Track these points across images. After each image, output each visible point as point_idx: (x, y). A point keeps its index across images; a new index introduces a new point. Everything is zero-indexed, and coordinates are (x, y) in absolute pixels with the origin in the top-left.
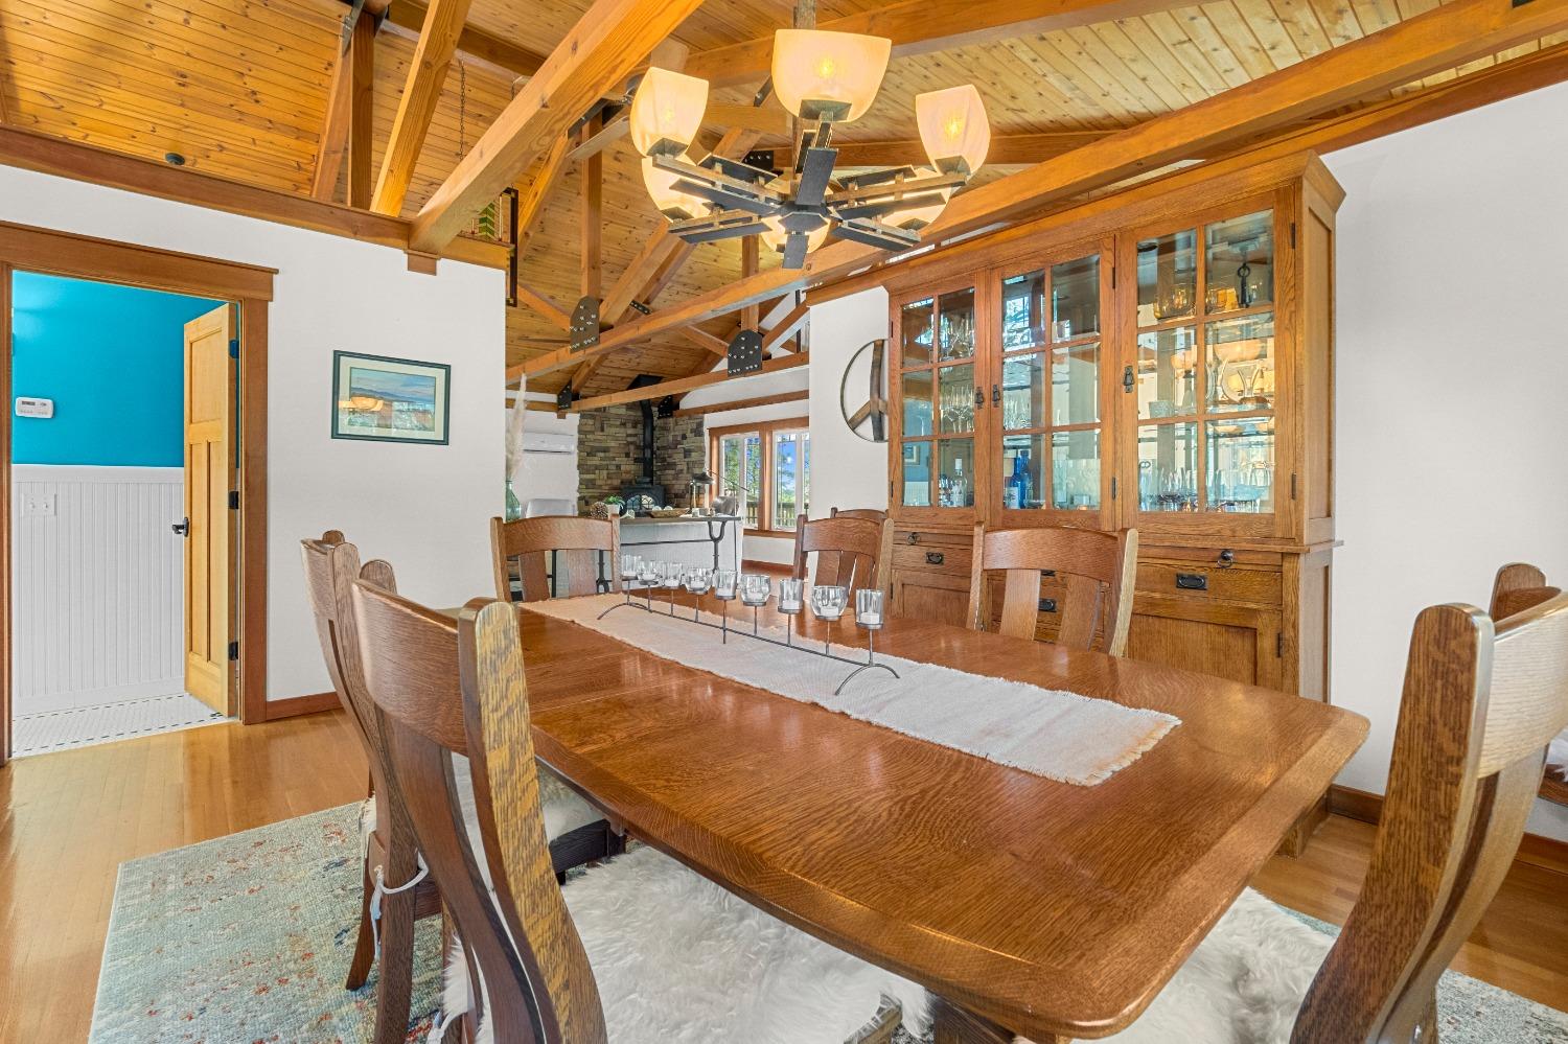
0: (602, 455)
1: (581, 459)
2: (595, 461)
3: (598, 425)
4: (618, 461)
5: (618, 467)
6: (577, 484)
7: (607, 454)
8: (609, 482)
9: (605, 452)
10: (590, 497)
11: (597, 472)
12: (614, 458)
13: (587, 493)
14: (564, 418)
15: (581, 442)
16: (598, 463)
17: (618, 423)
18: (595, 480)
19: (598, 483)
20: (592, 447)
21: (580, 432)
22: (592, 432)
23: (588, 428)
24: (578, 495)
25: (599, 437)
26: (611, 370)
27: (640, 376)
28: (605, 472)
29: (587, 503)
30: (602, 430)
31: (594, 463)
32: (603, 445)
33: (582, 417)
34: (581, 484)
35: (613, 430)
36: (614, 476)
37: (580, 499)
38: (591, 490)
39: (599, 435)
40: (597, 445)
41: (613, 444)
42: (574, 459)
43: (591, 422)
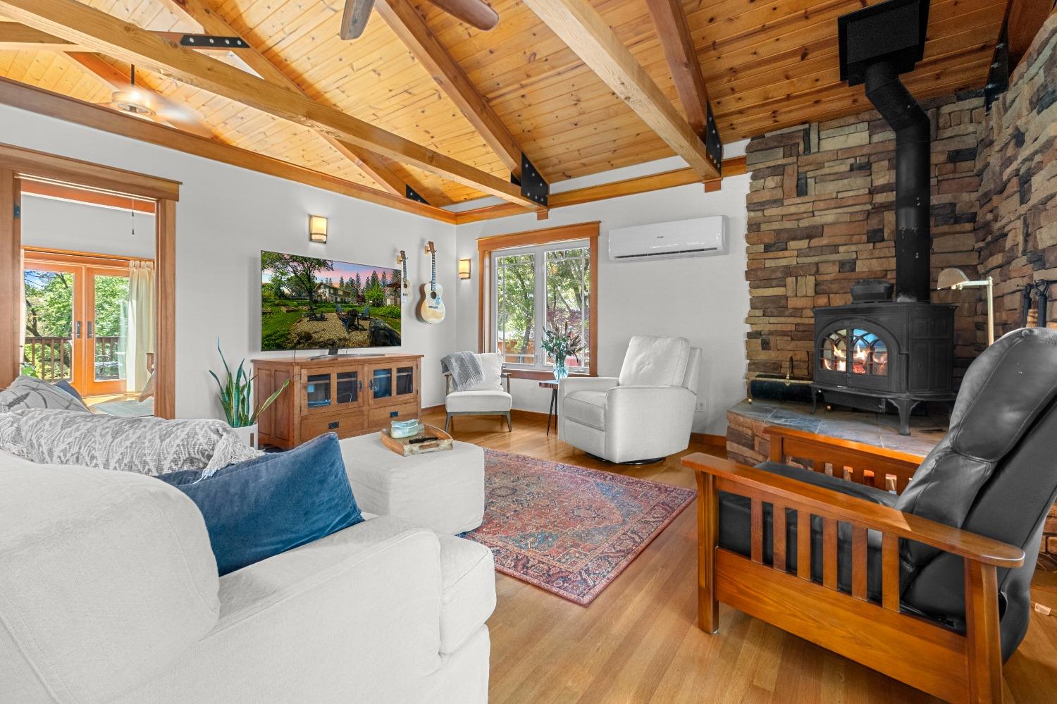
0: (803, 244)
1: (752, 258)
2: (787, 259)
3: (790, 182)
4: (845, 253)
5: (848, 266)
6: (746, 308)
7: (815, 242)
8: (822, 301)
9: (810, 237)
10: (771, 333)
11: (790, 280)
12: (834, 248)
13: (765, 325)
14: (719, 188)
15: (753, 227)
16: (794, 262)
17: (845, 168)
18: (786, 297)
19: (793, 303)
20: (778, 232)
21: (752, 206)
22: (778, 202)
23: (766, 196)
24: (748, 328)
25: (793, 209)
26: (749, 44)
27: (844, 22)
28: (811, 280)
29: (766, 345)
30: (801, 190)
31: (783, 262)
32: (804, 223)
33: (754, 178)
34: (753, 307)
35: (831, 188)
36: (835, 287)
37: (750, 336)
38: (772, 320)
39: (794, 205)
40: (788, 225)
41: (829, 217)
42: (739, 260)
43: (771, 182)
